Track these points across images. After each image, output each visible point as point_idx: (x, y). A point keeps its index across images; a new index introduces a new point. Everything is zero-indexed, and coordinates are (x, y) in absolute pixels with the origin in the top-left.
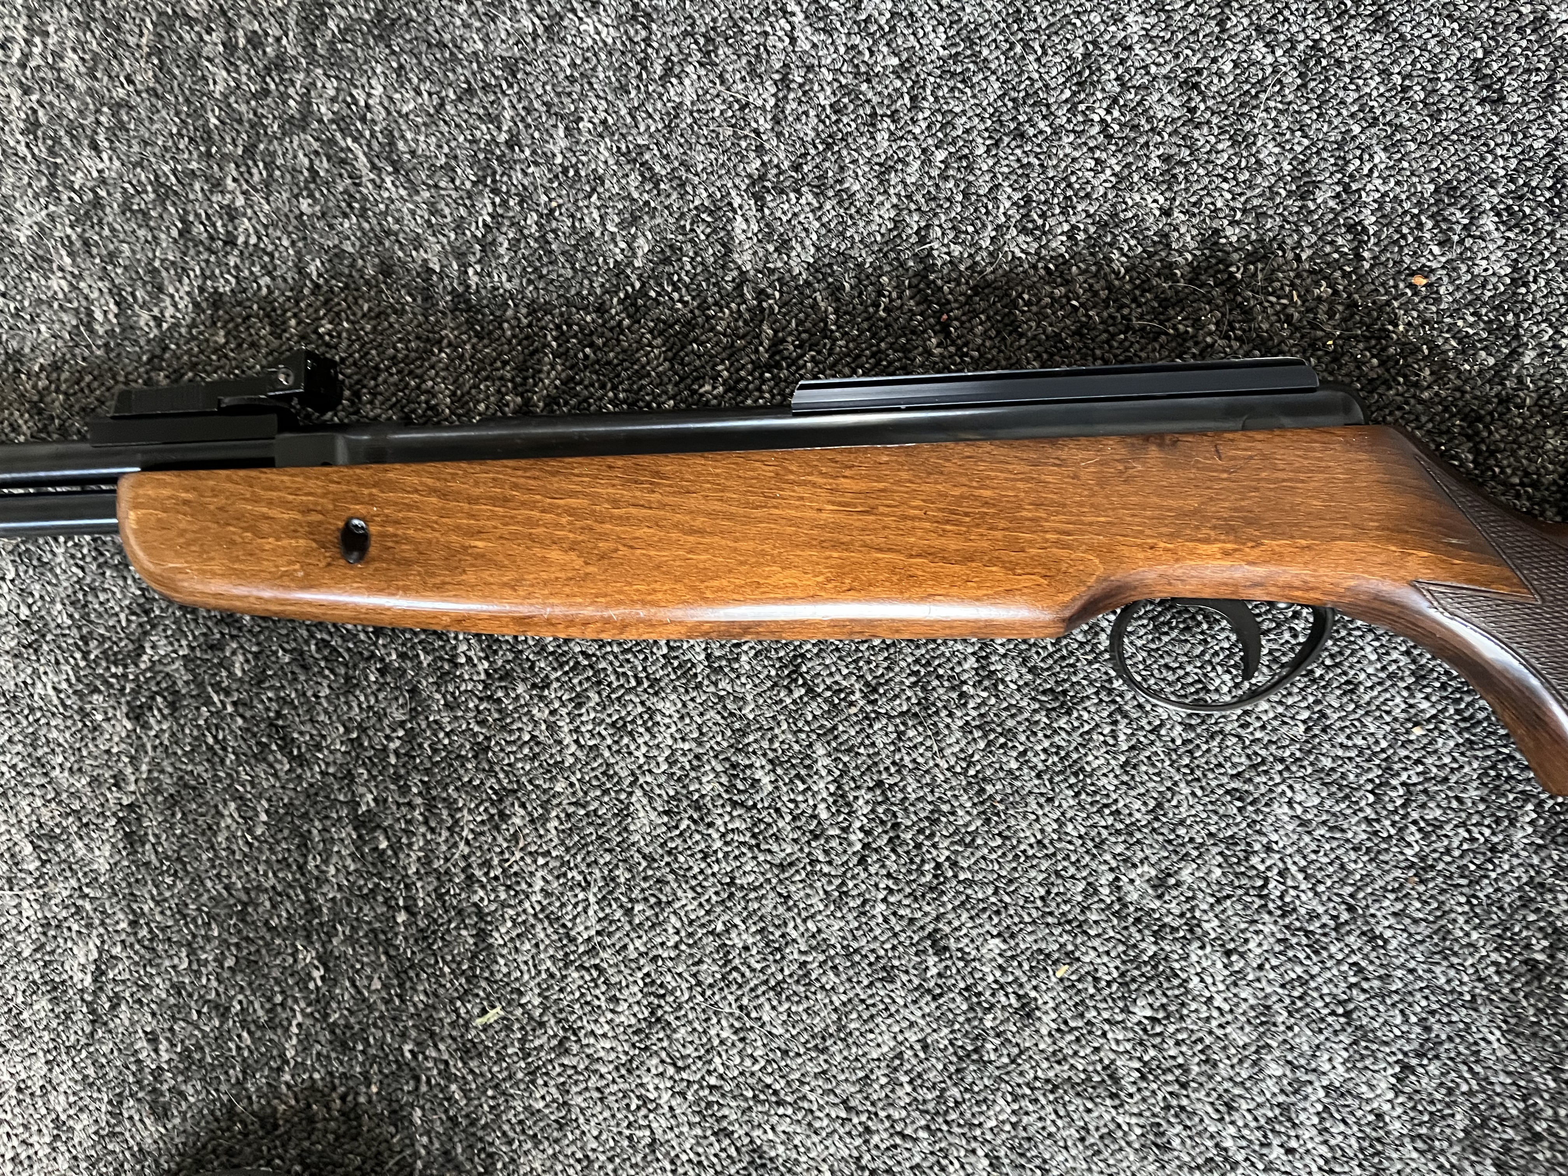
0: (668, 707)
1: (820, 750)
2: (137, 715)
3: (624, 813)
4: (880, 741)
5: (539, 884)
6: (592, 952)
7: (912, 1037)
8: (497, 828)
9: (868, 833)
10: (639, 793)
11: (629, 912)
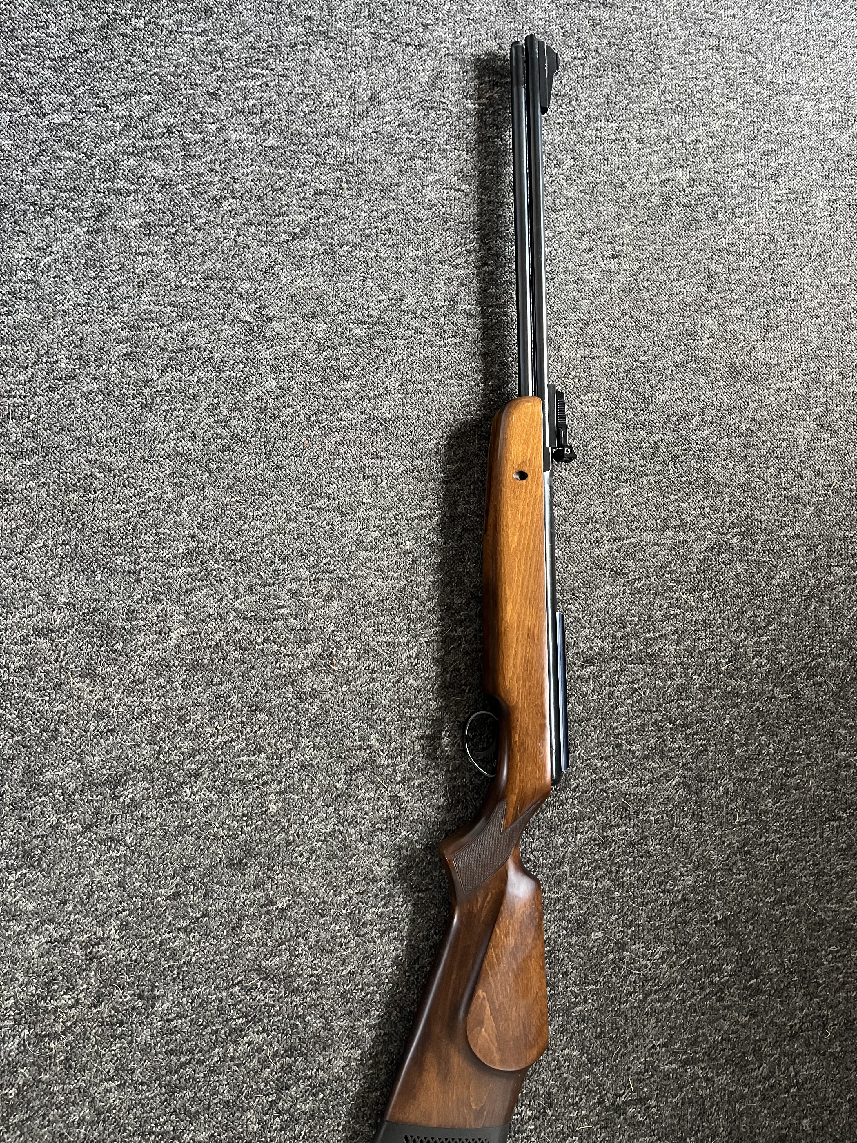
0: (234, 136)
1: (238, 85)
2: (271, 320)
3: (272, 148)
4: (231, 65)
5: (301, 175)
6: (320, 155)
7: (325, 53)
8: (285, 191)
9: (262, 69)
10: (264, 144)
11: (304, 145)
